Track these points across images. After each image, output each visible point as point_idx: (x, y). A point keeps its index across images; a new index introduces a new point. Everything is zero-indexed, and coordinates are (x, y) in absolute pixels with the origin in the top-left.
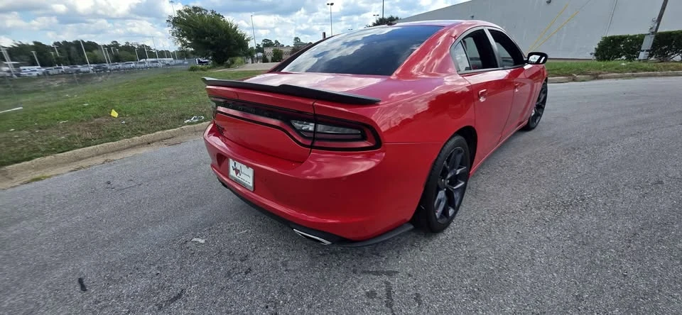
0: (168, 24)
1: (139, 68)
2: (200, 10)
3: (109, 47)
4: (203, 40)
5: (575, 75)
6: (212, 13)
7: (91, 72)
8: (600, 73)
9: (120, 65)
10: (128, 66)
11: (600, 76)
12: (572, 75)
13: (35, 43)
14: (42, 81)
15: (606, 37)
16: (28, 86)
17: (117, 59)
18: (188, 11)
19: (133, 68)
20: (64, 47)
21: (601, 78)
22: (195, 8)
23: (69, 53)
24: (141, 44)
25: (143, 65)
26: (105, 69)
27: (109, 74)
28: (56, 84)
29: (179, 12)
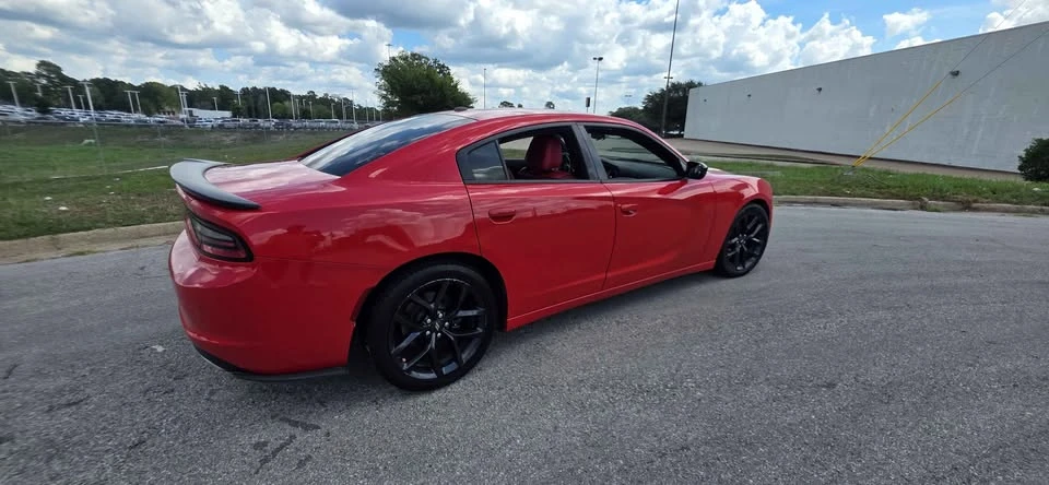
0: (376, 74)
1: (329, 129)
2: (420, 57)
3: (301, 98)
4: (410, 98)
5: (926, 199)
6: (435, 62)
7: (272, 129)
8: (976, 201)
9: (307, 123)
10: (315, 125)
11: (975, 205)
12: (919, 199)
13: (222, 87)
14: (213, 136)
15: (1040, 141)
16: (197, 140)
17: (305, 115)
18: (405, 59)
19: (323, 128)
20: (252, 95)
21: (976, 210)
22: (413, 55)
23: (256, 102)
24: (342, 97)
25: (334, 125)
26: (289, 126)
27: (293, 132)
28: (228, 140)
29: (394, 59)
